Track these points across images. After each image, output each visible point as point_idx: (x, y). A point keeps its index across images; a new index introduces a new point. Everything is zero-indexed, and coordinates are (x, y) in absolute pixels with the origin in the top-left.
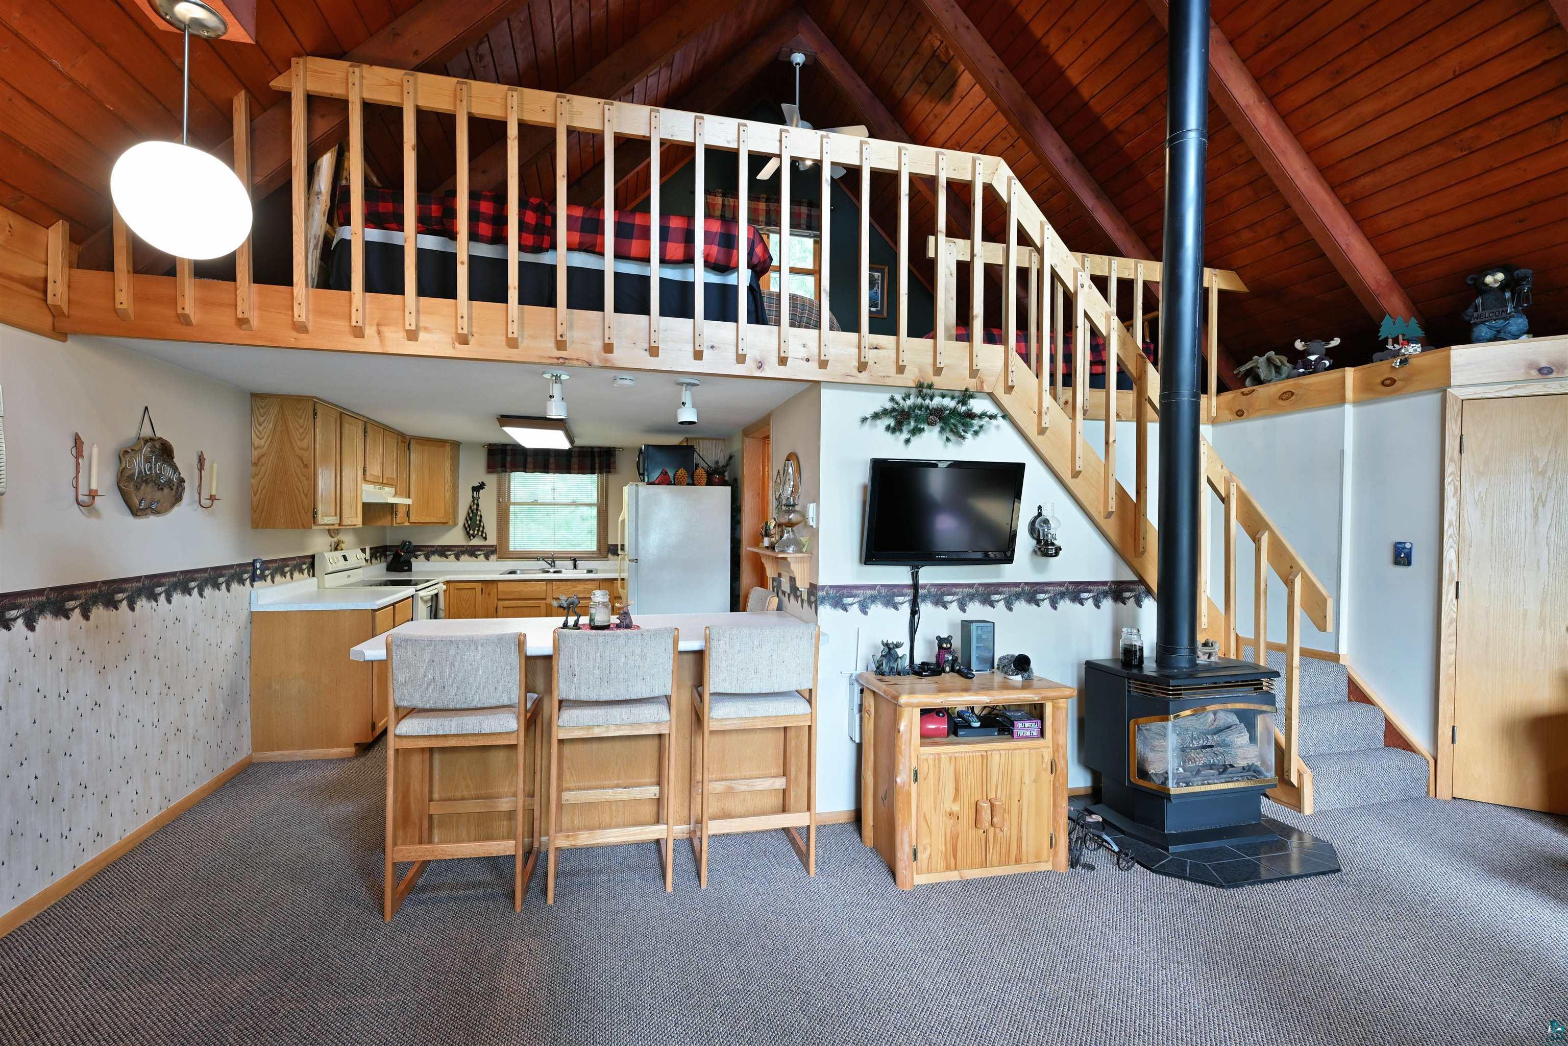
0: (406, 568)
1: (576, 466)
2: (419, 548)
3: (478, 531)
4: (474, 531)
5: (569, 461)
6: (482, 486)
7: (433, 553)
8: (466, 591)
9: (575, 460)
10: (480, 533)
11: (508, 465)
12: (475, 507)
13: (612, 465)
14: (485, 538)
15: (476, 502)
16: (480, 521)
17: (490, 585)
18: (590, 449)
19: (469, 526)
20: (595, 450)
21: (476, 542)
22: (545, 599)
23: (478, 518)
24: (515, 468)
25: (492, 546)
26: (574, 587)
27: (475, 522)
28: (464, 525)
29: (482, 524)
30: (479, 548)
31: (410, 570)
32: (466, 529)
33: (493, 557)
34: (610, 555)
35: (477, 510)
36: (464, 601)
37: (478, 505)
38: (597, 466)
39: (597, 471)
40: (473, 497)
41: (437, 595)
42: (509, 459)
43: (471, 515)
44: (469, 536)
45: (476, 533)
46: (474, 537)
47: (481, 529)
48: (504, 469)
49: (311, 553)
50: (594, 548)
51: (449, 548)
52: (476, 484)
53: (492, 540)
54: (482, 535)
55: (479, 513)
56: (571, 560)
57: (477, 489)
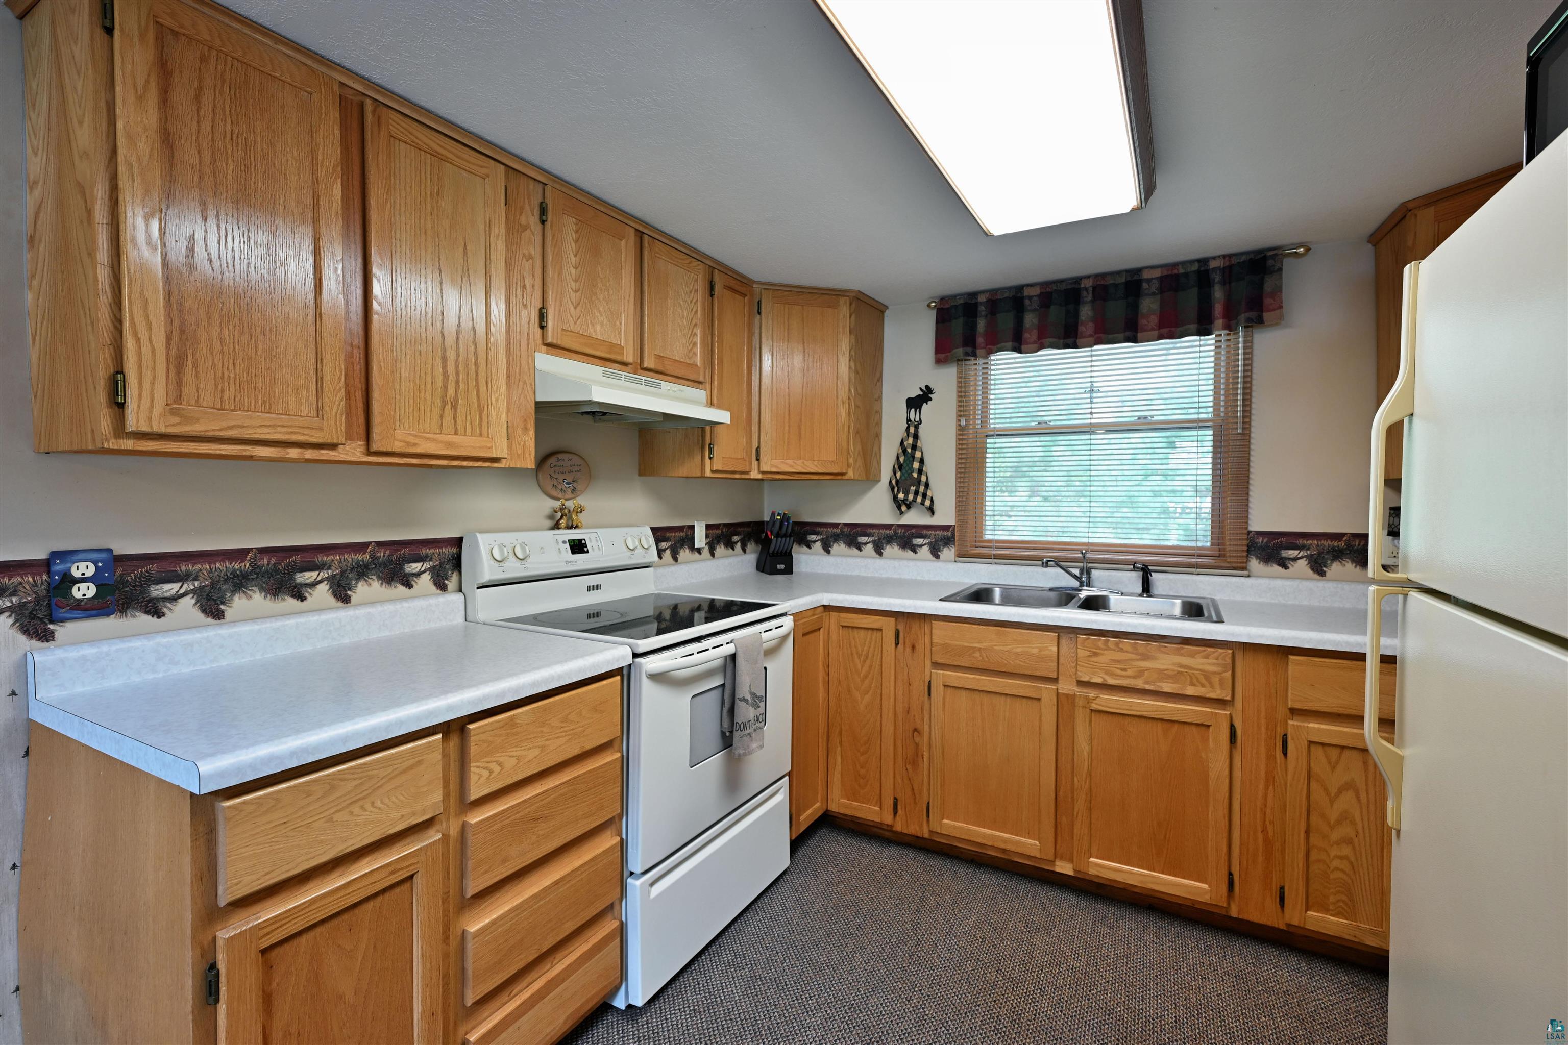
0: (781, 567)
1: (1154, 320)
2: (814, 527)
3: (916, 493)
4: (907, 493)
5: (1134, 307)
6: (926, 396)
7: (836, 538)
8: (862, 632)
9: (1149, 305)
10: (919, 499)
11: (980, 340)
12: (911, 440)
13: (1267, 301)
14: (931, 510)
15: (912, 430)
16: (920, 472)
17: (916, 625)
18: (1195, 267)
19: (897, 482)
20: (1213, 264)
21: (913, 517)
22: (1055, 680)
23: (916, 465)
24: (994, 345)
25: (946, 528)
26: (1145, 657)
27: (910, 475)
28: (890, 481)
29: (924, 479)
30: (919, 530)
31: (789, 570)
32: (893, 489)
33: (948, 553)
34: (1254, 564)
35: (914, 447)
36: (859, 656)
37: (916, 437)
38: (1218, 309)
39: (1219, 322)
40: (909, 420)
41: (733, 657)
42: (981, 325)
43: (902, 459)
44: (901, 505)
45: (911, 497)
46: (909, 507)
47: (922, 489)
48: (969, 350)
49: (454, 534)
50: (1204, 540)
51: (863, 529)
52: (915, 393)
53: (945, 515)
54: (923, 503)
55: (918, 455)
56: (1135, 569)
57: (915, 403)
